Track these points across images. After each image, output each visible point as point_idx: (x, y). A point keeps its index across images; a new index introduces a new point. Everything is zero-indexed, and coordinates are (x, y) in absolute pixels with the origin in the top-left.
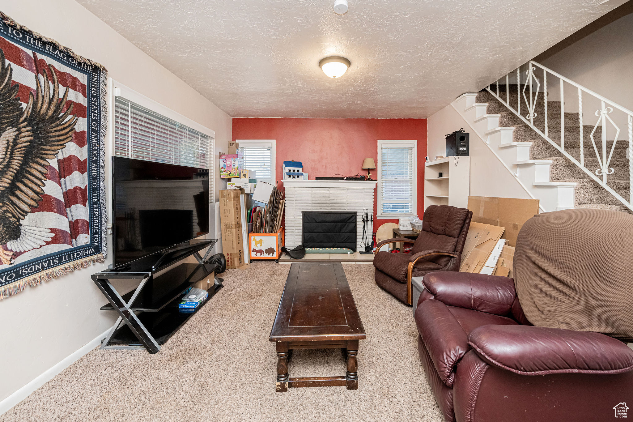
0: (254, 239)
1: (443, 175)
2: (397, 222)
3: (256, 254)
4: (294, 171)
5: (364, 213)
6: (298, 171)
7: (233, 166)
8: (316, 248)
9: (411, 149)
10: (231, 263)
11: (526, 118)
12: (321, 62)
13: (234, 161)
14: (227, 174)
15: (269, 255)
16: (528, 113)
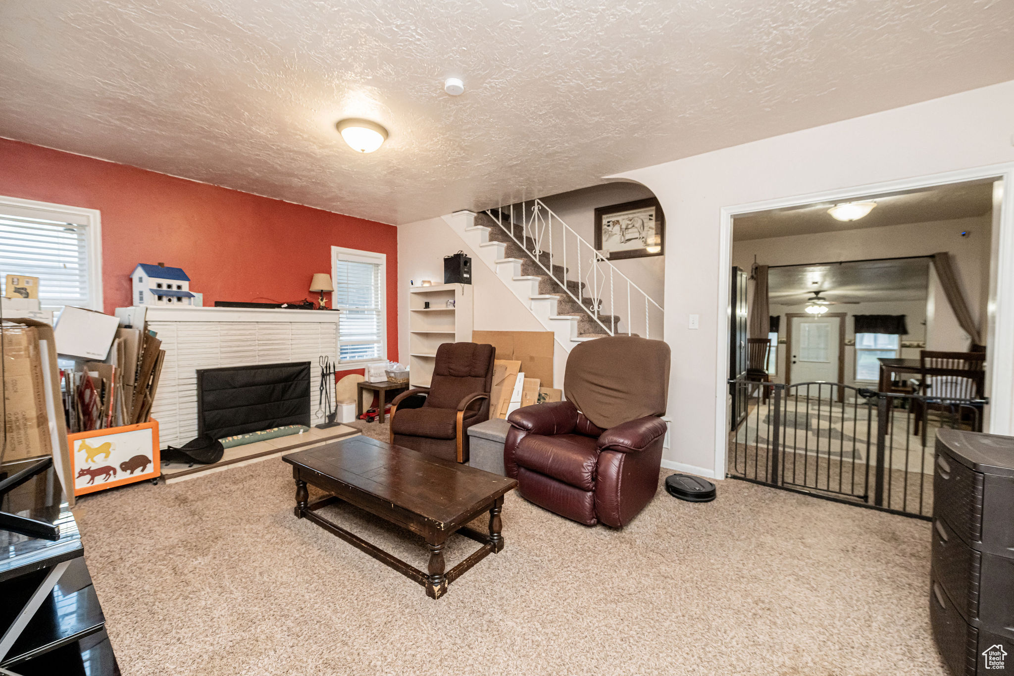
0: (83, 447)
1: (430, 306)
2: (362, 372)
4: (169, 286)
5: (321, 363)
6: (179, 287)
8: (235, 437)
9: (377, 265)
11: (532, 253)
12: (339, 125)
15: (130, 473)
16: (534, 248)
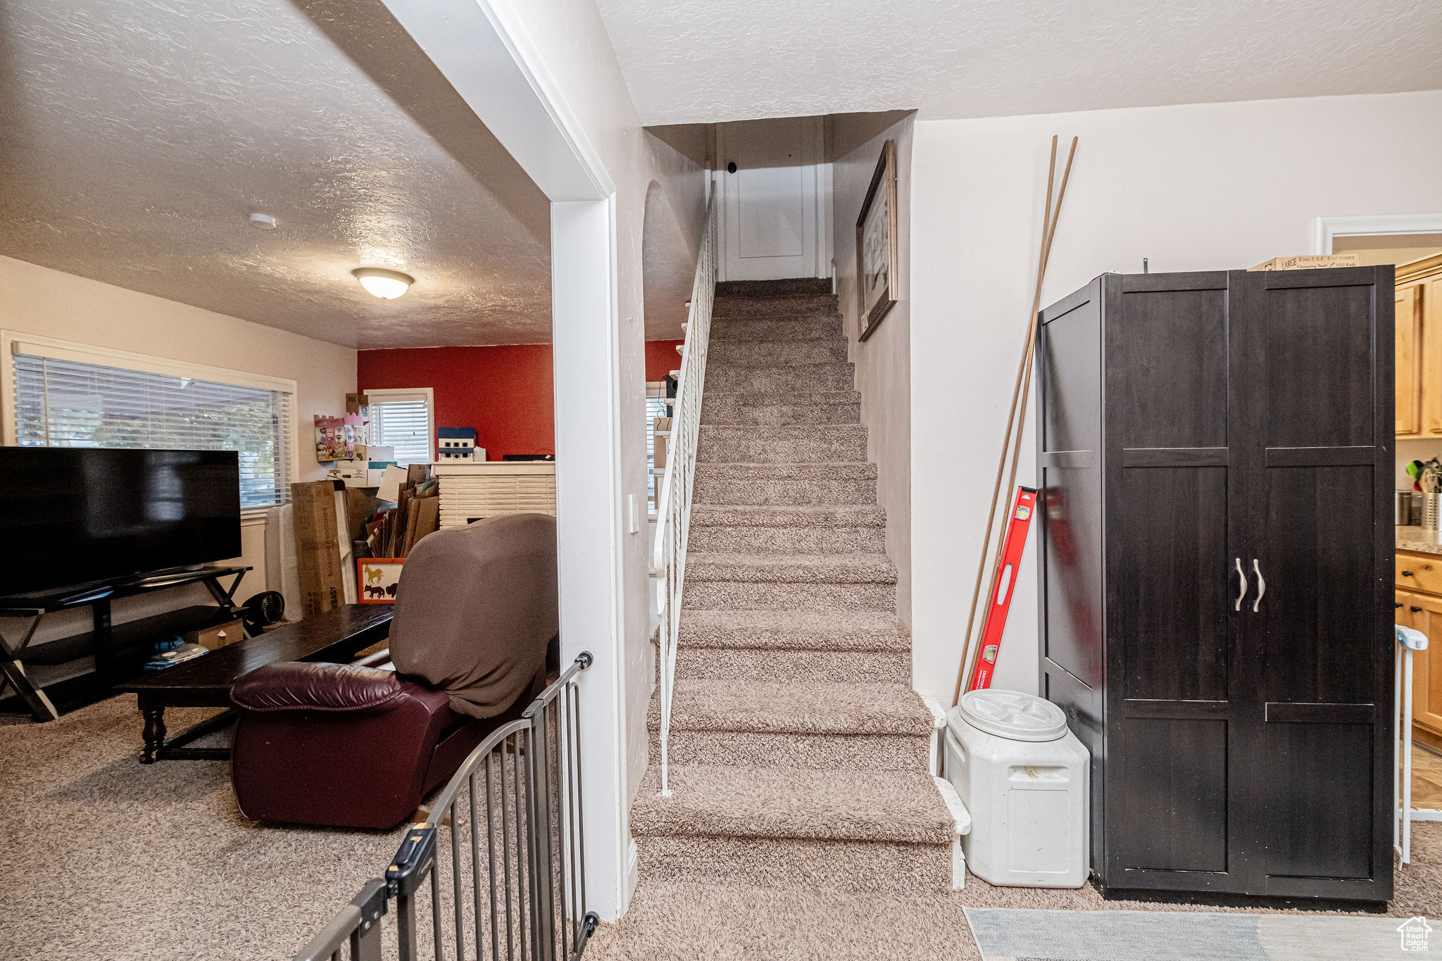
0: (367, 570)
3: (372, 595)
4: (457, 445)
6: (465, 445)
7: (337, 440)
10: (316, 609)
13: (339, 430)
14: (328, 453)
15: (393, 597)
